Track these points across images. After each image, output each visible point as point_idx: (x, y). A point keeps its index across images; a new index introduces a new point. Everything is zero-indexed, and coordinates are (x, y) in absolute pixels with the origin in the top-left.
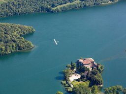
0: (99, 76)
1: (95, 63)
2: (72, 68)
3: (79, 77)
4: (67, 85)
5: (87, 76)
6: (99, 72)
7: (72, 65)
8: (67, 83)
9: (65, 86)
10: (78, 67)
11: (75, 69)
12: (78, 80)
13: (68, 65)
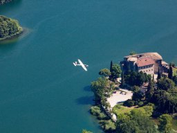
0: (173, 93)
1: (163, 63)
2: (113, 78)
3: (129, 95)
4: (102, 115)
5: (147, 94)
6: (173, 83)
7: (111, 70)
8: (103, 110)
9: (99, 119)
10: (127, 73)
11: (119, 79)
12: (127, 104)
13: (103, 70)
